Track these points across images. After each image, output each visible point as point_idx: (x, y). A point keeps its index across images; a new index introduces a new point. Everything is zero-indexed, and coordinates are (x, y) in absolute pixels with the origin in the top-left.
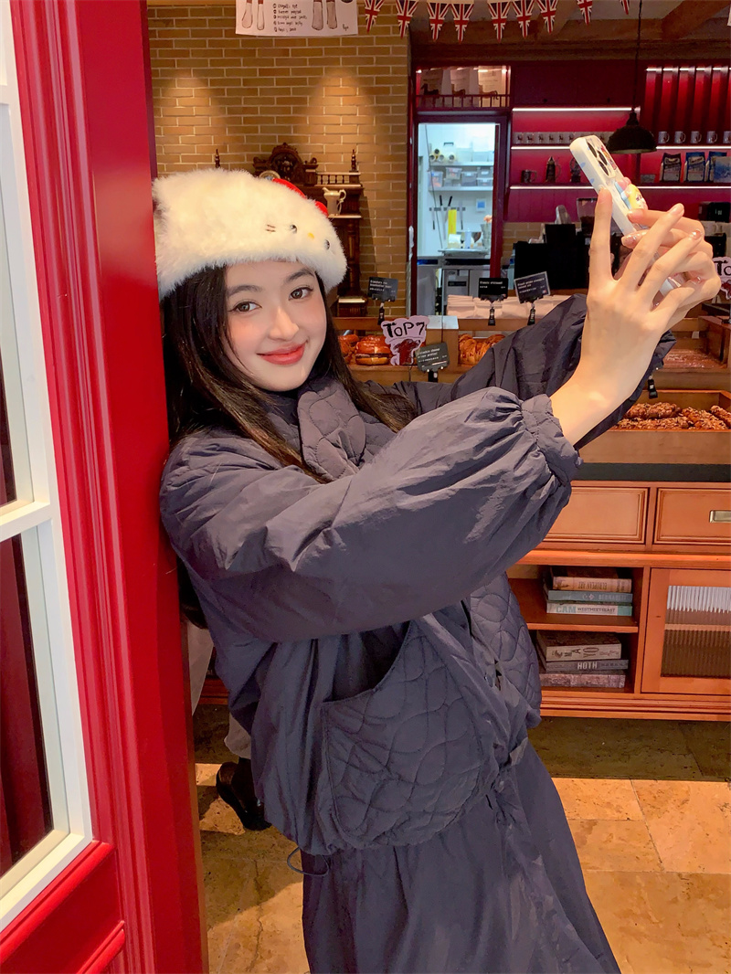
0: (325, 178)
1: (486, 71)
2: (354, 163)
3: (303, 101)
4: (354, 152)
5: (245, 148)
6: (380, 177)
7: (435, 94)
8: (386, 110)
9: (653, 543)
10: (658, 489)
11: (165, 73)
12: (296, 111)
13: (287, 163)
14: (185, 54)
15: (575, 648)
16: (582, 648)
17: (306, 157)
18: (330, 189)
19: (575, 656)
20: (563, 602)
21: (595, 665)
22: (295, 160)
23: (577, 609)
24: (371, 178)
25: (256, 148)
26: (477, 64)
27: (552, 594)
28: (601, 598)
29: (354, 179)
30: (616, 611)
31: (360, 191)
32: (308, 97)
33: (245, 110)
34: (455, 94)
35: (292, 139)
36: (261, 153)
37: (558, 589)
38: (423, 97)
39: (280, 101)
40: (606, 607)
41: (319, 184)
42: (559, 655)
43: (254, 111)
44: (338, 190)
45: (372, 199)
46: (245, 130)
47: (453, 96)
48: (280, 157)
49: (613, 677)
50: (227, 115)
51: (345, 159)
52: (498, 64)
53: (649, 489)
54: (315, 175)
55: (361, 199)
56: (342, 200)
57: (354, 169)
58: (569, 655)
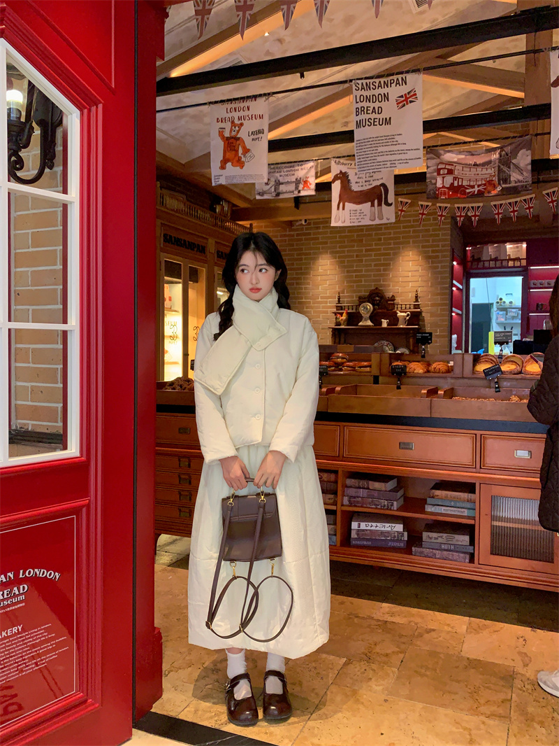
0: (399, 306)
1: (511, 246)
2: (416, 297)
3: (389, 264)
4: (417, 291)
5: (354, 291)
6: (432, 305)
7: (479, 260)
8: (437, 267)
9: (481, 468)
10: (481, 435)
11: (315, 254)
12: (384, 270)
13: (377, 298)
14: (326, 243)
15: (441, 534)
16: (445, 535)
17: (389, 295)
18: (401, 312)
19: (440, 540)
20: (434, 505)
21: (452, 547)
22: (382, 297)
23: (442, 510)
24: (427, 306)
25: (360, 291)
26: (505, 242)
27: (429, 500)
28: (458, 505)
29: (416, 306)
30: (466, 513)
31: (420, 313)
32: (391, 262)
33: (355, 271)
34: (492, 260)
35: (381, 286)
36: (363, 293)
37: (433, 497)
38: (472, 262)
39: (375, 265)
40: (460, 509)
41: (396, 309)
42: (431, 538)
43: (361, 271)
44: (406, 312)
45: (427, 317)
46: (355, 282)
47: (489, 261)
48: (374, 295)
49: (462, 555)
50: (346, 274)
51: (411, 296)
52: (521, 241)
53: (476, 435)
54: (394, 304)
55: (421, 318)
56: (408, 318)
57: (417, 301)
58: (436, 539)
